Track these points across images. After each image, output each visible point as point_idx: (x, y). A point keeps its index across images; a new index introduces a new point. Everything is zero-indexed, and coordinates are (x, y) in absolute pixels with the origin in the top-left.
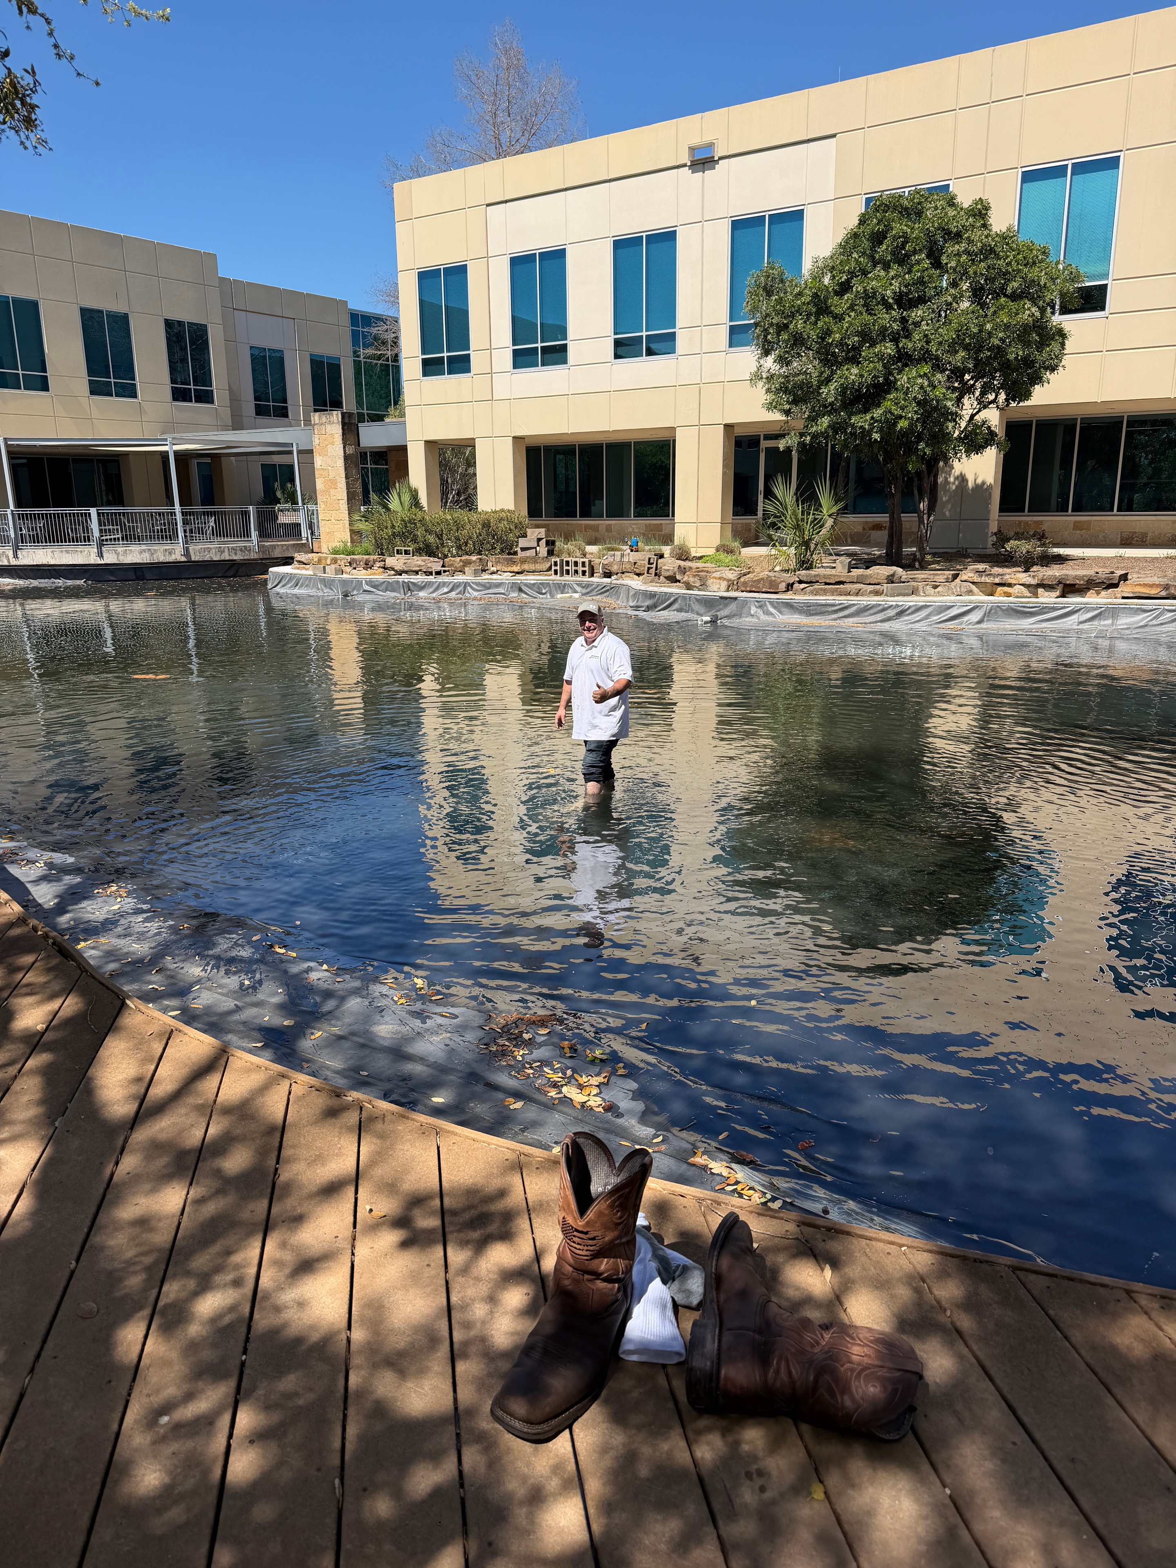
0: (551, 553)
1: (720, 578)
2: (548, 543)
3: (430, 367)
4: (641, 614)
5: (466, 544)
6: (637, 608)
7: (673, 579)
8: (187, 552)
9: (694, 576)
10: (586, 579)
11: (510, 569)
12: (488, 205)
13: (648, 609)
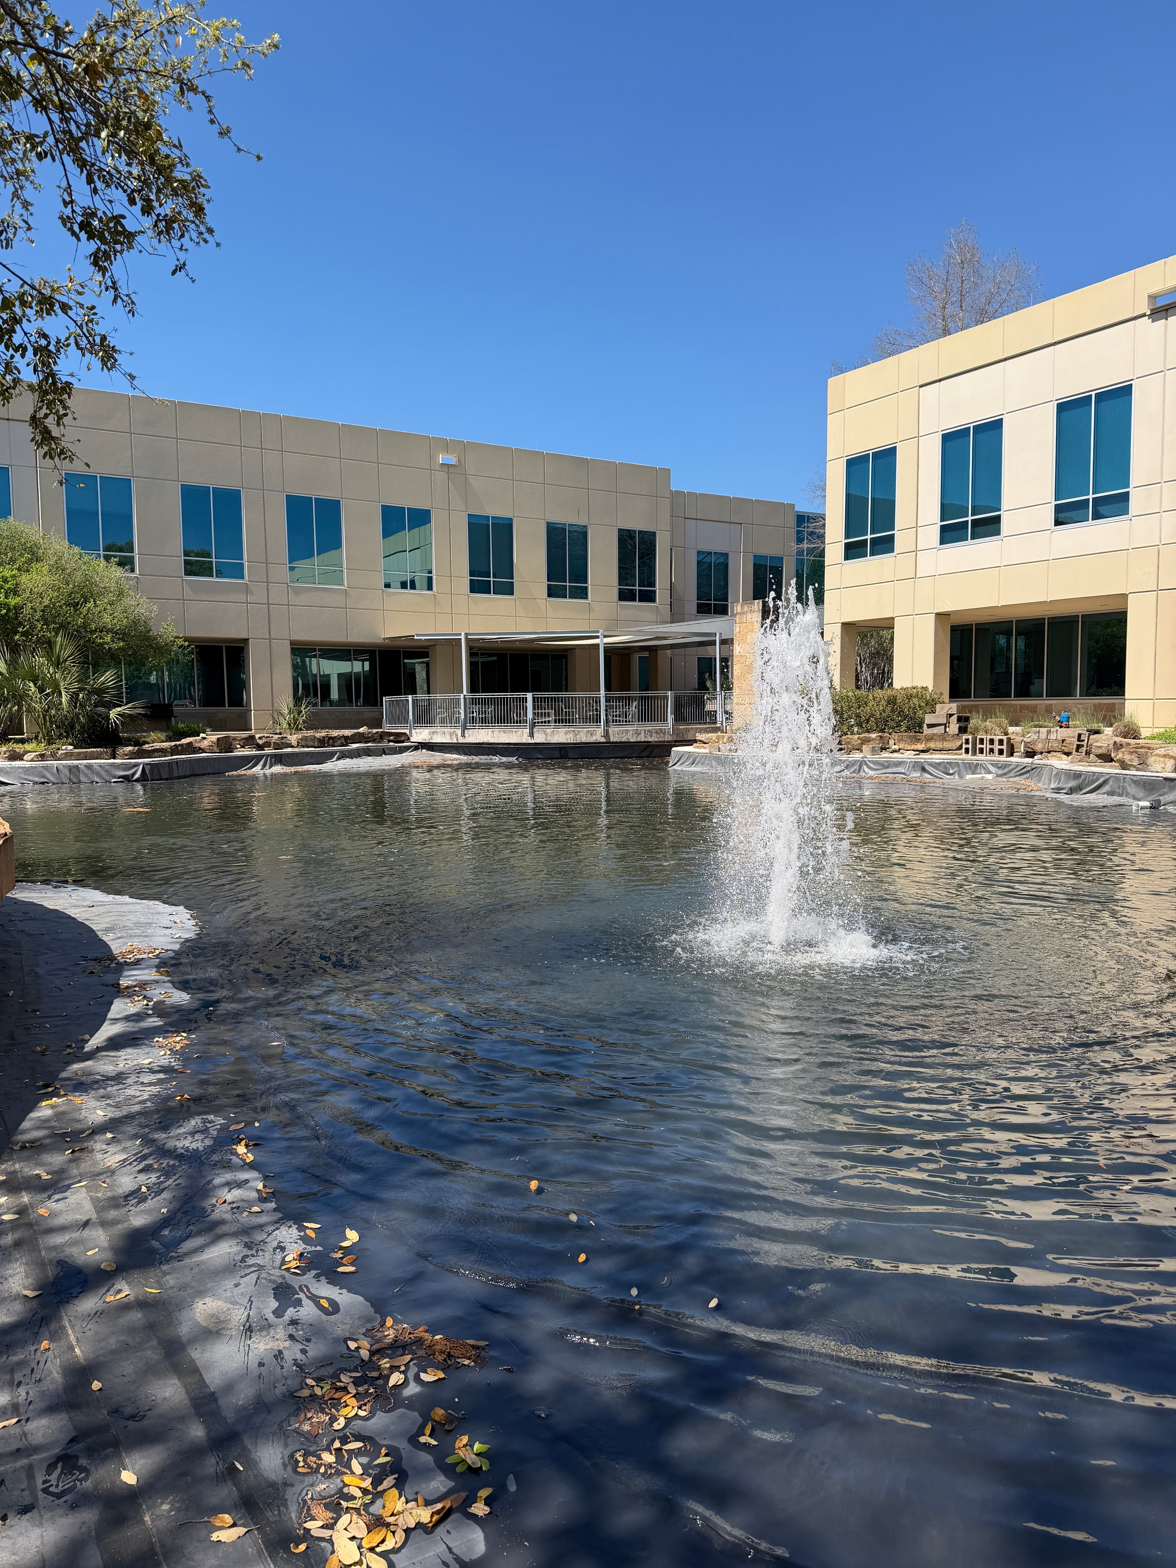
0: (963, 730)
1: (1165, 756)
2: (959, 719)
3: (853, 551)
4: (1063, 797)
5: (868, 721)
6: (1058, 790)
7: (1106, 758)
8: (606, 734)
9: (1131, 753)
10: (1003, 758)
11: (913, 747)
12: (921, 386)
13: (1071, 791)
